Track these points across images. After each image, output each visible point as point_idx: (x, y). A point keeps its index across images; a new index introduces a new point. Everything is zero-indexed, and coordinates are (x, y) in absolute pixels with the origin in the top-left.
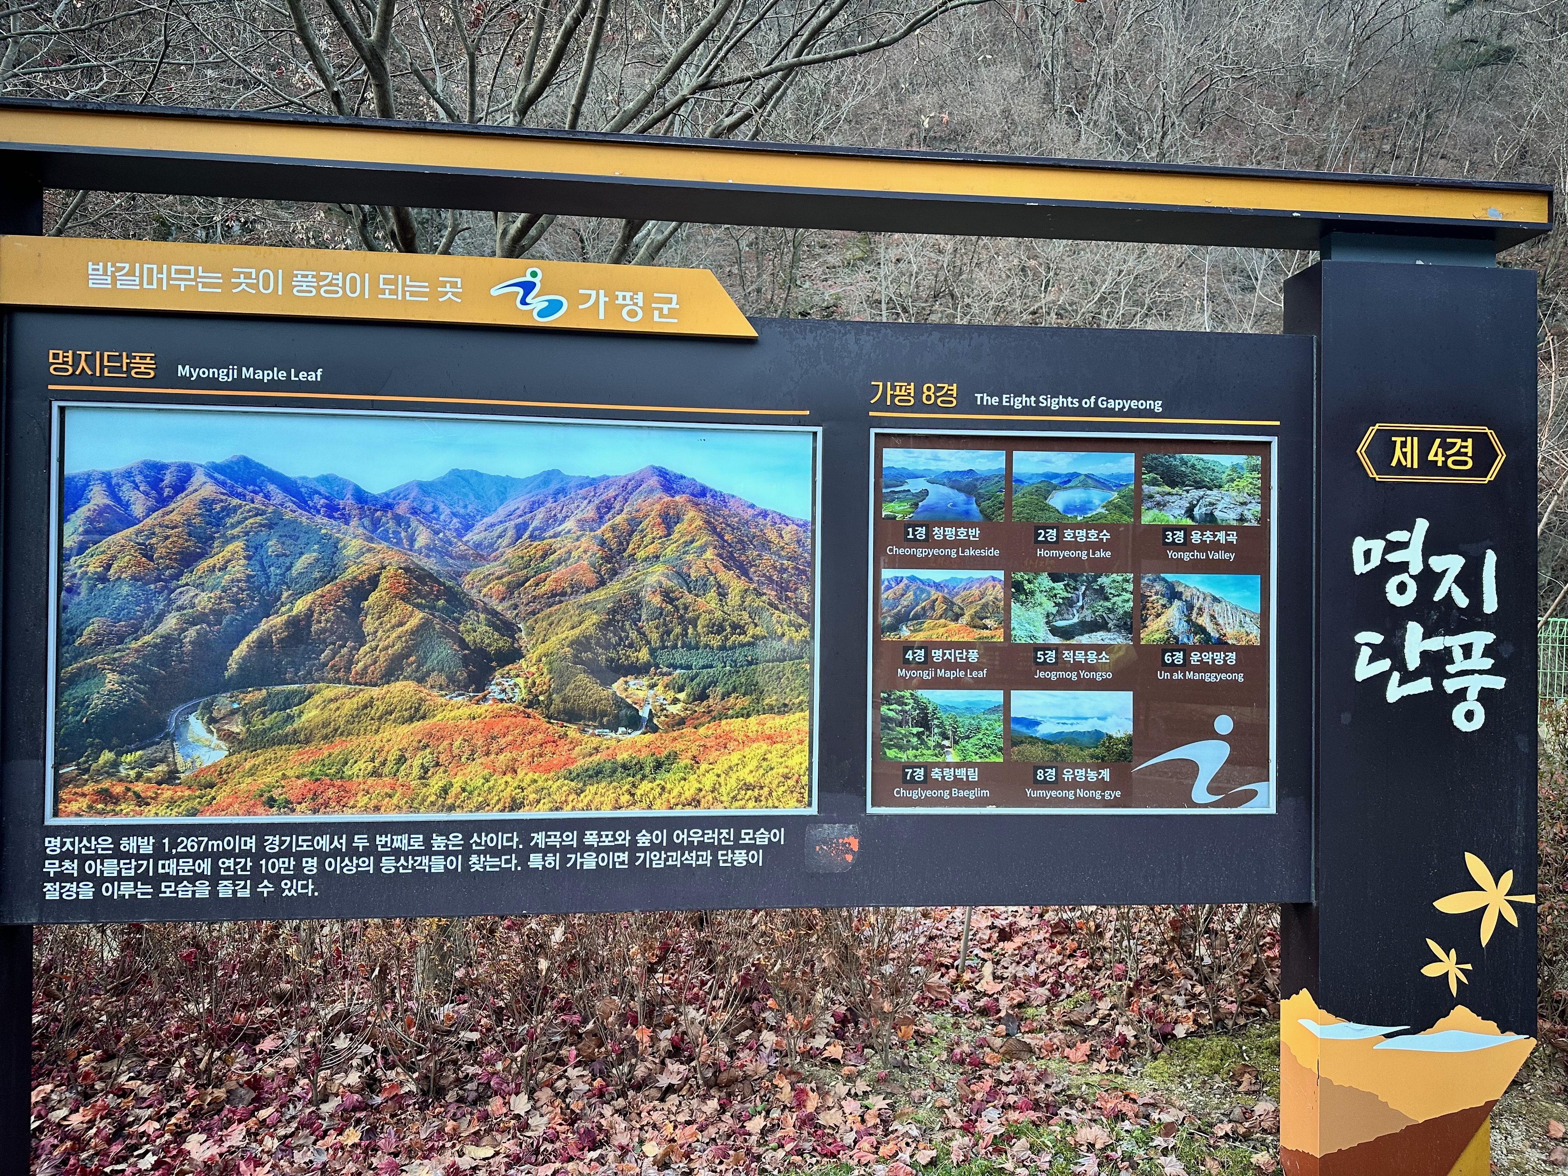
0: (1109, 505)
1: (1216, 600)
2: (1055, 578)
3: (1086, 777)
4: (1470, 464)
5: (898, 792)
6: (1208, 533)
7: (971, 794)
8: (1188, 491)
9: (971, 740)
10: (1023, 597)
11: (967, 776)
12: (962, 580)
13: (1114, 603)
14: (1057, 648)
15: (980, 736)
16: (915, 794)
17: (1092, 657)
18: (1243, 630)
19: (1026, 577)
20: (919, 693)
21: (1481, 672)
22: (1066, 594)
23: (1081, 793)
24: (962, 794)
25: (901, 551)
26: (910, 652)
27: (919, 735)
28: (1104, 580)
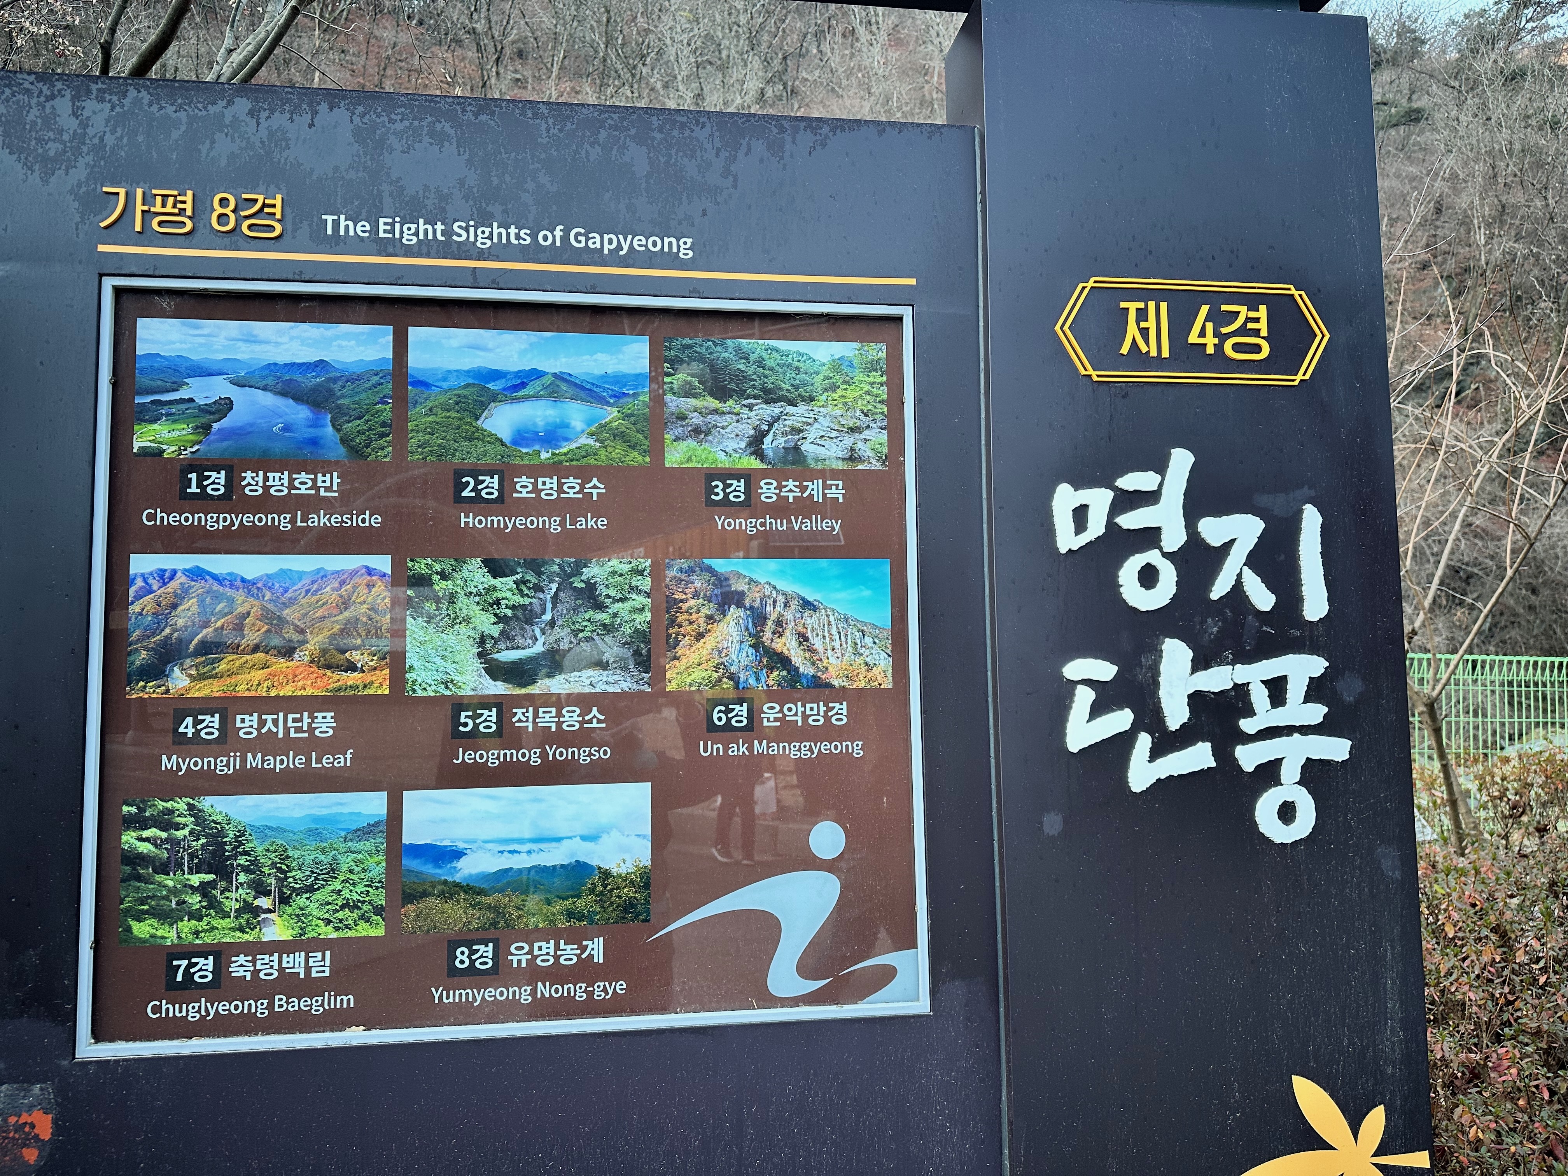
0: (600, 432)
1: (807, 605)
2: (496, 568)
3: (557, 958)
4: (1266, 350)
5: (157, 1009)
6: (791, 484)
7: (316, 1005)
8: (750, 408)
9: (318, 895)
10: (429, 606)
11: (308, 969)
12: (301, 574)
13: (615, 615)
14: (500, 704)
15: (337, 885)
16: (192, 1012)
17: (571, 718)
18: (859, 661)
19: (438, 567)
20: (208, 803)
21: (1305, 730)
22: (518, 599)
23: (545, 990)
24: (295, 1005)
25: (173, 519)
26: (189, 720)
27: (204, 889)
28: (595, 571)
